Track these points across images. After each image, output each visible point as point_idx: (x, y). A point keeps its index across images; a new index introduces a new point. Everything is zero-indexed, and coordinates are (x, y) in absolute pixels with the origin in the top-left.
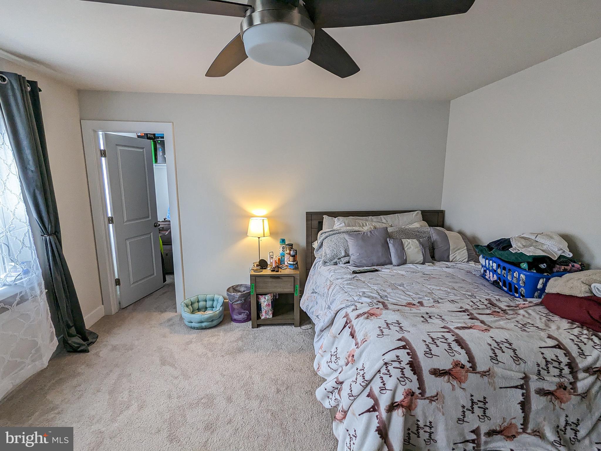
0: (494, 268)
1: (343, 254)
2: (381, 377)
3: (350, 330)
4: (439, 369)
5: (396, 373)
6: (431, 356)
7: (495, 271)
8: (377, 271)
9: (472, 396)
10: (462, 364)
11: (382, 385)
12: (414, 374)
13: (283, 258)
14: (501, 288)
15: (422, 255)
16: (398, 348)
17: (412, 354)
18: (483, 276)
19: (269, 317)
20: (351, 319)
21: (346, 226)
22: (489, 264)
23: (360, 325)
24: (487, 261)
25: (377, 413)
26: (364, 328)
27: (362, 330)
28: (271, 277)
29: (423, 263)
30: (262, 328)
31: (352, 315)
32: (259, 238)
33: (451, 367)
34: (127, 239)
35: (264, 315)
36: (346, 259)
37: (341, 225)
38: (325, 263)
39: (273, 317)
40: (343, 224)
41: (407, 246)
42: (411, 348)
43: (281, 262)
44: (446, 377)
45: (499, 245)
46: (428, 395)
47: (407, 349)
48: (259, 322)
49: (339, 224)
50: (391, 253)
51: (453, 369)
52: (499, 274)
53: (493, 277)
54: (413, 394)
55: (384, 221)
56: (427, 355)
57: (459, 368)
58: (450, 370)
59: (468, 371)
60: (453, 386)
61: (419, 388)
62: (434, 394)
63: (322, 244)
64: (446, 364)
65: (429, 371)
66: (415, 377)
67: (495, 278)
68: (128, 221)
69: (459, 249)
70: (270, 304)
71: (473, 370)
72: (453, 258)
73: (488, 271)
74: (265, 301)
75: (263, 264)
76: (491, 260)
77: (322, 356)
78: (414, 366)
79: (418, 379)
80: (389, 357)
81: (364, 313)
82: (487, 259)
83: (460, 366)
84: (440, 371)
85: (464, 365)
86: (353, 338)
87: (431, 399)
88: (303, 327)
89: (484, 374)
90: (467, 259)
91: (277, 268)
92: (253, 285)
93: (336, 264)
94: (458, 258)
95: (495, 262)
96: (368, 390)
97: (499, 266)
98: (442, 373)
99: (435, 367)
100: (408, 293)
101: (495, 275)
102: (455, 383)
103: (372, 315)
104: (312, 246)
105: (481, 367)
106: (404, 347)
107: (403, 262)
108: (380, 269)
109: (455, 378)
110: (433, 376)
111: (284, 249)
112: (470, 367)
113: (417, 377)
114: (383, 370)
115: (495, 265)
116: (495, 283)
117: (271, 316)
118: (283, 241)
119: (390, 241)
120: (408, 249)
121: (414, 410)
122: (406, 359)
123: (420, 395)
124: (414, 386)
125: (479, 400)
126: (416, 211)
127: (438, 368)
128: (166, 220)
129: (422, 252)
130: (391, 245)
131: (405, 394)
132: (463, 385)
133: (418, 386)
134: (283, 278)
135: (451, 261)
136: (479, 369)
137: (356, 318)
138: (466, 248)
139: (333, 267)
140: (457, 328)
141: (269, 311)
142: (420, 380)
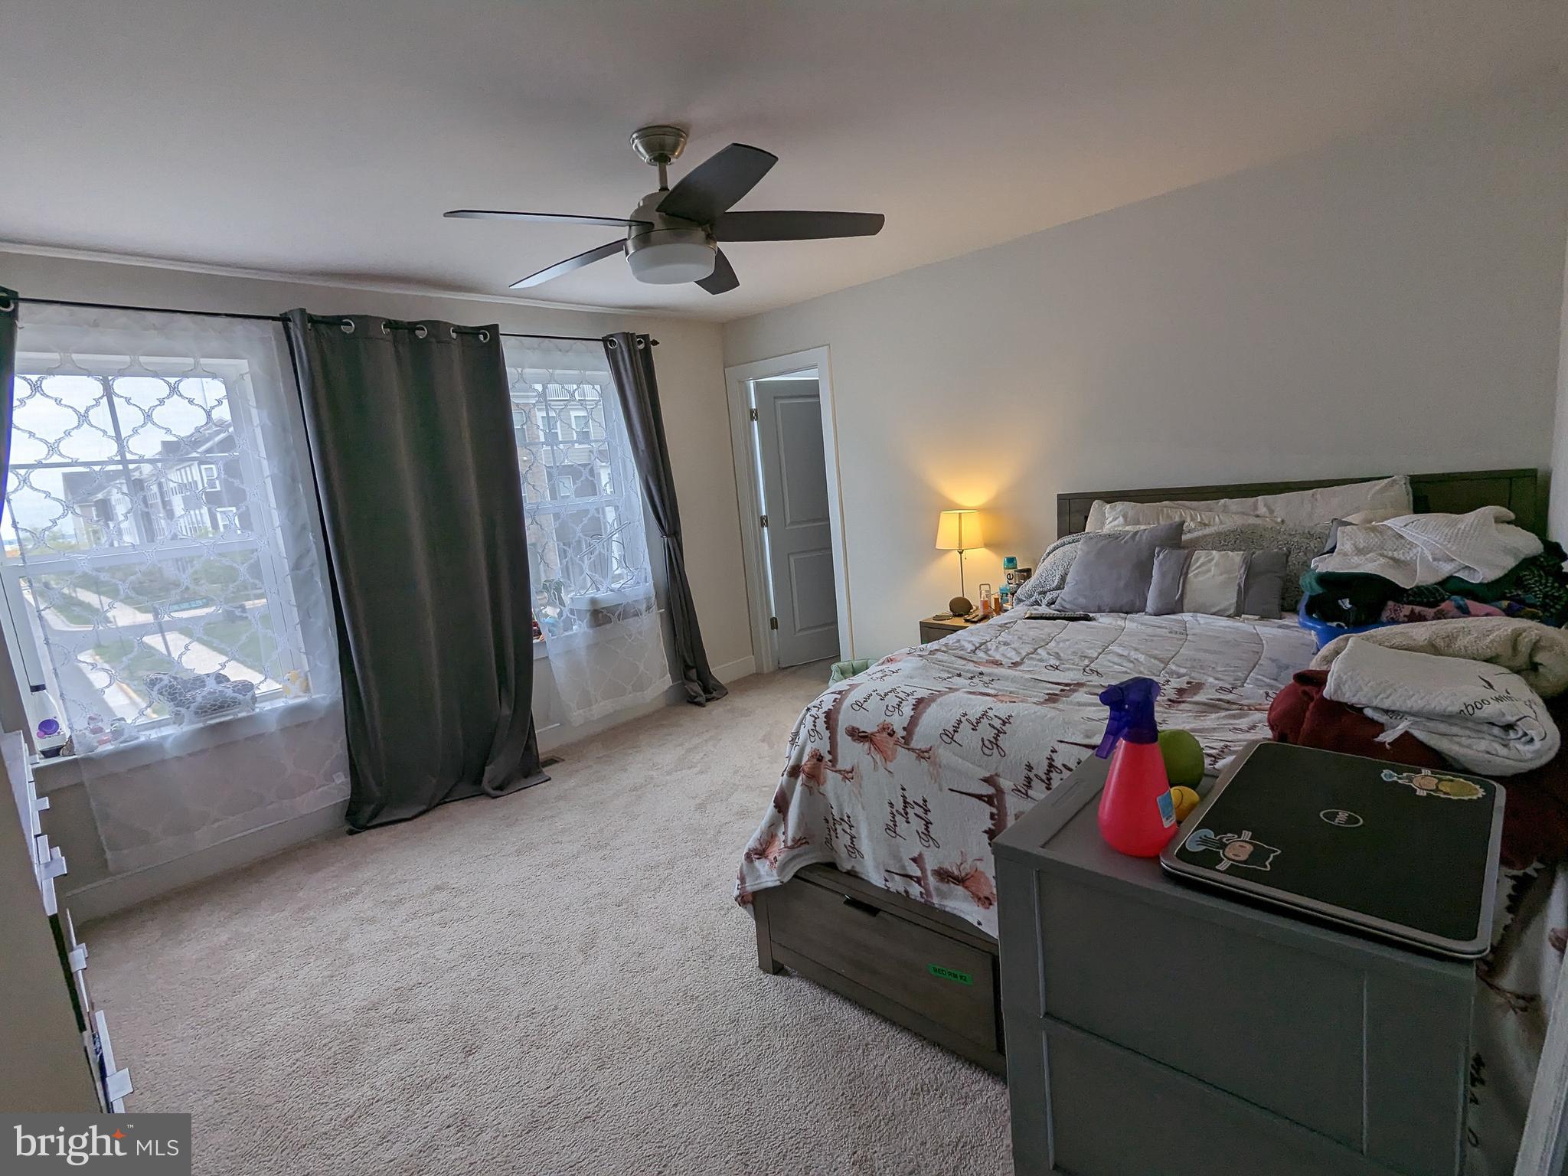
4: (858, 729)
9: (903, 789)
10: (893, 730)
12: (827, 728)
21: (1126, 523)
29: (1238, 614)
32: (960, 553)
33: (876, 730)
34: (792, 553)
37: (1116, 523)
40: (1121, 519)
44: (867, 745)
46: (839, 766)
49: (1112, 518)
51: (877, 735)
54: (820, 759)
57: (885, 735)
58: (872, 734)
59: (897, 743)
60: (875, 762)
61: (830, 753)
62: (848, 768)
64: (871, 724)
65: (846, 729)
66: (827, 734)
68: (792, 523)
71: (905, 743)
75: (961, 606)
78: (832, 717)
79: (830, 738)
83: (889, 731)
84: (859, 732)
85: (894, 732)
87: (845, 776)
89: (922, 754)
98: (862, 737)
99: (854, 725)
102: (878, 757)
105: (917, 742)
107: (1174, 607)
109: (878, 749)
110: (850, 738)
111: (1010, 579)
112: (903, 737)
113: (829, 735)
118: (1011, 561)
119: (1158, 553)
120: (1196, 575)
121: (822, 785)
123: (830, 764)
124: (824, 747)
125: (917, 801)
127: (858, 727)
129: (1238, 585)
132: (891, 766)
133: (829, 749)
136: (913, 744)
142: (833, 740)
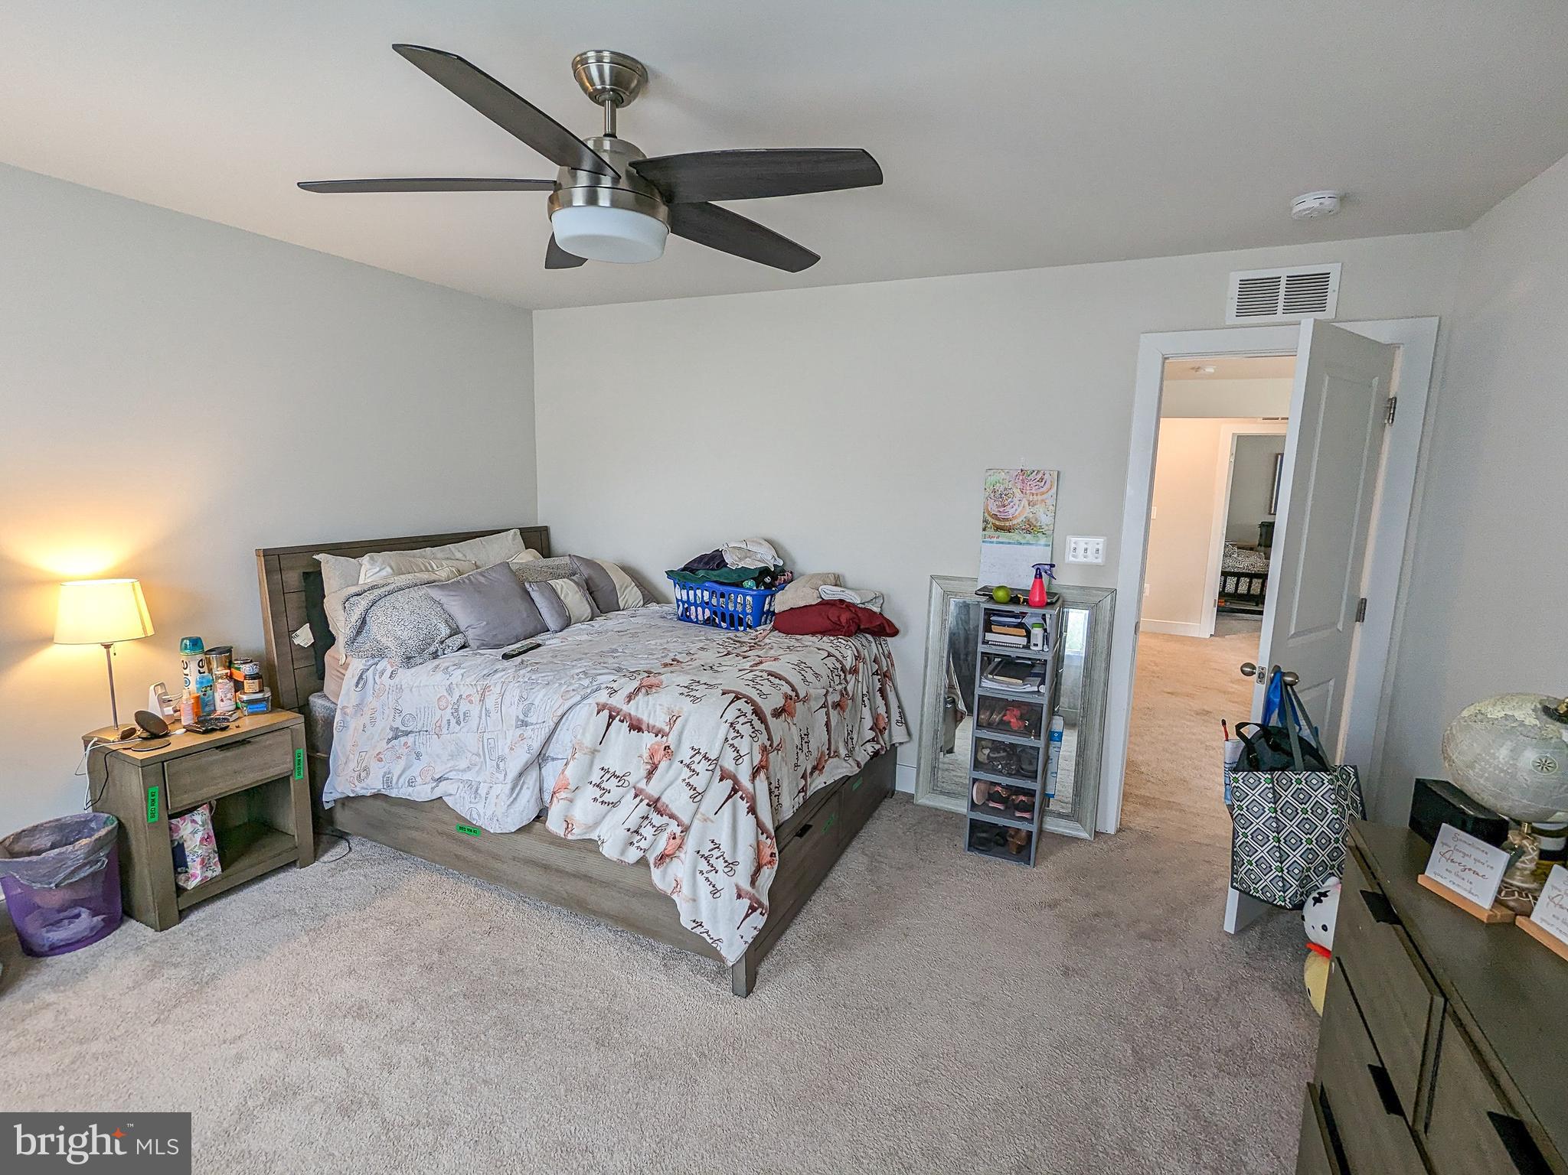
0: (705, 599)
1: (445, 631)
2: (732, 745)
3: (626, 725)
5: (745, 730)
6: (765, 697)
7: (707, 603)
8: (539, 645)
11: (735, 754)
12: (762, 723)
13: (209, 692)
14: (719, 626)
15: (587, 606)
16: (732, 702)
17: (750, 701)
18: (685, 617)
19: (215, 874)
20: (618, 706)
22: (695, 595)
23: (645, 706)
24: (691, 593)
25: (740, 793)
26: (658, 707)
27: (655, 712)
28: (217, 748)
29: (592, 619)
30: (194, 917)
31: (618, 701)
32: (107, 647)
35: (199, 872)
36: (458, 640)
37: (384, 573)
38: (408, 661)
39: (223, 868)
40: (388, 569)
41: (562, 593)
42: (745, 696)
43: (202, 705)
44: (783, 716)
45: (707, 563)
47: (741, 698)
48: (184, 902)
49: (378, 569)
50: (541, 610)
52: (714, 606)
53: (704, 613)
55: (459, 555)
57: (788, 703)
58: (783, 706)
59: (794, 702)
60: (788, 724)
62: (779, 740)
63: (364, 622)
65: (771, 714)
67: (708, 613)
69: (626, 587)
70: (212, 833)
72: (624, 602)
73: (693, 608)
74: (195, 833)
76: (698, 589)
77: (571, 801)
79: (765, 729)
80: (731, 714)
81: (638, 690)
82: (691, 588)
83: (788, 699)
84: (777, 711)
85: (790, 697)
86: (640, 730)
87: (778, 749)
88: (326, 858)
89: (803, 701)
90: (642, 602)
91: (205, 720)
92: (156, 789)
93: (435, 655)
94: (630, 602)
95: (706, 590)
96: (718, 773)
97: (712, 593)
98: (779, 713)
99: (772, 708)
101: (707, 609)
102: (789, 720)
103: (651, 687)
104: (291, 643)
105: (802, 693)
106: (737, 698)
107: (567, 623)
108: (540, 642)
109: (788, 714)
110: (774, 719)
111: (203, 667)
112: (795, 696)
113: (763, 726)
114: (732, 734)
115: (706, 594)
116: (709, 622)
117: (219, 869)
118: (194, 643)
119: (530, 586)
120: (565, 597)
121: (770, 768)
122: (748, 709)
123: (770, 748)
124: (764, 738)
126: (509, 530)
127: (775, 708)
130: (535, 595)
131: (761, 751)
133: (767, 737)
134: (257, 739)
135: (623, 610)
136: (801, 696)
137: (629, 701)
138: (634, 584)
139: (431, 664)
140: (751, 666)
141: (212, 855)
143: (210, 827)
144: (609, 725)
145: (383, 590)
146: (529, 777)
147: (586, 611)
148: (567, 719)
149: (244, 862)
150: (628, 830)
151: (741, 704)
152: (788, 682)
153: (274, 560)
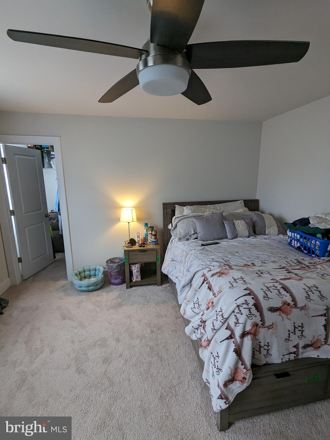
0: (298, 238)
1: (193, 232)
2: (235, 315)
3: (207, 285)
4: (273, 307)
5: (245, 312)
6: (268, 299)
7: (299, 240)
8: (218, 243)
9: (294, 323)
10: (288, 303)
11: (236, 321)
12: (258, 311)
13: (147, 237)
14: (302, 251)
15: (248, 231)
16: (245, 295)
17: (255, 298)
18: (290, 244)
19: (139, 280)
20: (208, 277)
21: (192, 212)
22: (294, 235)
23: (215, 281)
24: (293, 234)
25: (233, 340)
26: (219, 283)
27: (217, 285)
28: (139, 251)
29: (249, 237)
30: (133, 288)
31: (208, 275)
32: (129, 223)
33: (281, 305)
34: (25, 227)
35: (135, 278)
36: (195, 236)
37: (189, 212)
38: (180, 239)
39: (141, 279)
40: (190, 211)
41: (237, 225)
42: (254, 294)
43: (145, 239)
44: (278, 312)
45: (301, 222)
46: (266, 325)
47: (251, 295)
48: (132, 284)
49: (187, 211)
50: (227, 231)
51: (282, 307)
52: (302, 242)
53: (297, 244)
54: (257, 325)
55: (218, 208)
56: (265, 298)
57: (286, 306)
58: (280, 307)
59: (292, 307)
60: (283, 317)
61: (261, 321)
62: (271, 324)
63: (176, 225)
64: (277, 303)
65: (267, 309)
66: (259, 313)
67: (299, 245)
68: (25, 213)
69: (272, 226)
70: (139, 270)
71: (295, 306)
72: (268, 232)
73: (293, 240)
74: (135, 269)
75: (132, 242)
76: (295, 233)
77: (187, 305)
78: (257, 306)
79: (260, 315)
80: (239, 302)
81: (217, 273)
82: (293, 232)
83: (287, 304)
84: (274, 308)
85: (289, 304)
86: (210, 290)
87: (269, 328)
88: (163, 286)
89: (302, 308)
90: (277, 233)
91: (143, 244)
92: (127, 257)
93: (188, 239)
94: (271, 232)
95: (299, 234)
96: (226, 325)
97: (301, 237)
98: (276, 310)
99: (271, 306)
100: (243, 258)
101: (298, 243)
102: (284, 315)
103: (223, 274)
104: (167, 227)
105: (300, 304)
106: (249, 294)
107: (235, 237)
108: (220, 242)
109: (284, 312)
110: (270, 312)
111: (147, 230)
112: (293, 305)
113: (259, 314)
114: (237, 311)
115: (298, 236)
116: (299, 248)
117: (140, 279)
118: (146, 224)
119: (225, 222)
120: (238, 227)
121: (258, 335)
122: (251, 302)
123: (262, 326)
124: (258, 320)
125: (299, 325)
126: (240, 200)
127: (273, 306)
128: (53, 211)
129: (248, 229)
130: (226, 225)
131: (252, 325)
132: (289, 317)
133: (260, 319)
134: (148, 251)
135: (267, 235)
136: (299, 306)
137: (211, 277)
138: (276, 225)
139: (187, 242)
140: (281, 279)
141: (139, 276)
142: (262, 315)
143: (139, 269)
144: (203, 283)
145: (185, 217)
146: (186, 289)
147: (247, 233)
148: (197, 274)
149: (147, 279)
150: (193, 327)
151: (249, 298)
152: (292, 295)
153: (165, 206)
